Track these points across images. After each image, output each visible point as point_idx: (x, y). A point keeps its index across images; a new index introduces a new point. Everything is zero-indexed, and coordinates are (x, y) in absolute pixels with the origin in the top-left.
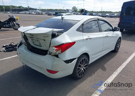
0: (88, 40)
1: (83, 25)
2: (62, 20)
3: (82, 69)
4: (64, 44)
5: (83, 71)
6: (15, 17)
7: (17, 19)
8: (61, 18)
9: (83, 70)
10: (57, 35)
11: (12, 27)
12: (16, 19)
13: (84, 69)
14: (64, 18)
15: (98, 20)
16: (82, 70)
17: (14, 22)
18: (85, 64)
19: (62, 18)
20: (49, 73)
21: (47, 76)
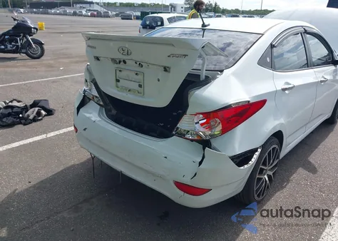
0: (287, 92)
1: (272, 46)
2: (204, 30)
3: (266, 177)
4: (230, 106)
5: (268, 182)
6: (30, 24)
7: (37, 29)
8: (200, 27)
9: (267, 179)
10: (203, 78)
11: (23, 51)
12: (34, 28)
13: (269, 177)
14: (209, 25)
15: (306, 32)
16: (266, 181)
17: (30, 38)
18: (273, 161)
19: (204, 25)
20: (182, 193)
21: (176, 201)
